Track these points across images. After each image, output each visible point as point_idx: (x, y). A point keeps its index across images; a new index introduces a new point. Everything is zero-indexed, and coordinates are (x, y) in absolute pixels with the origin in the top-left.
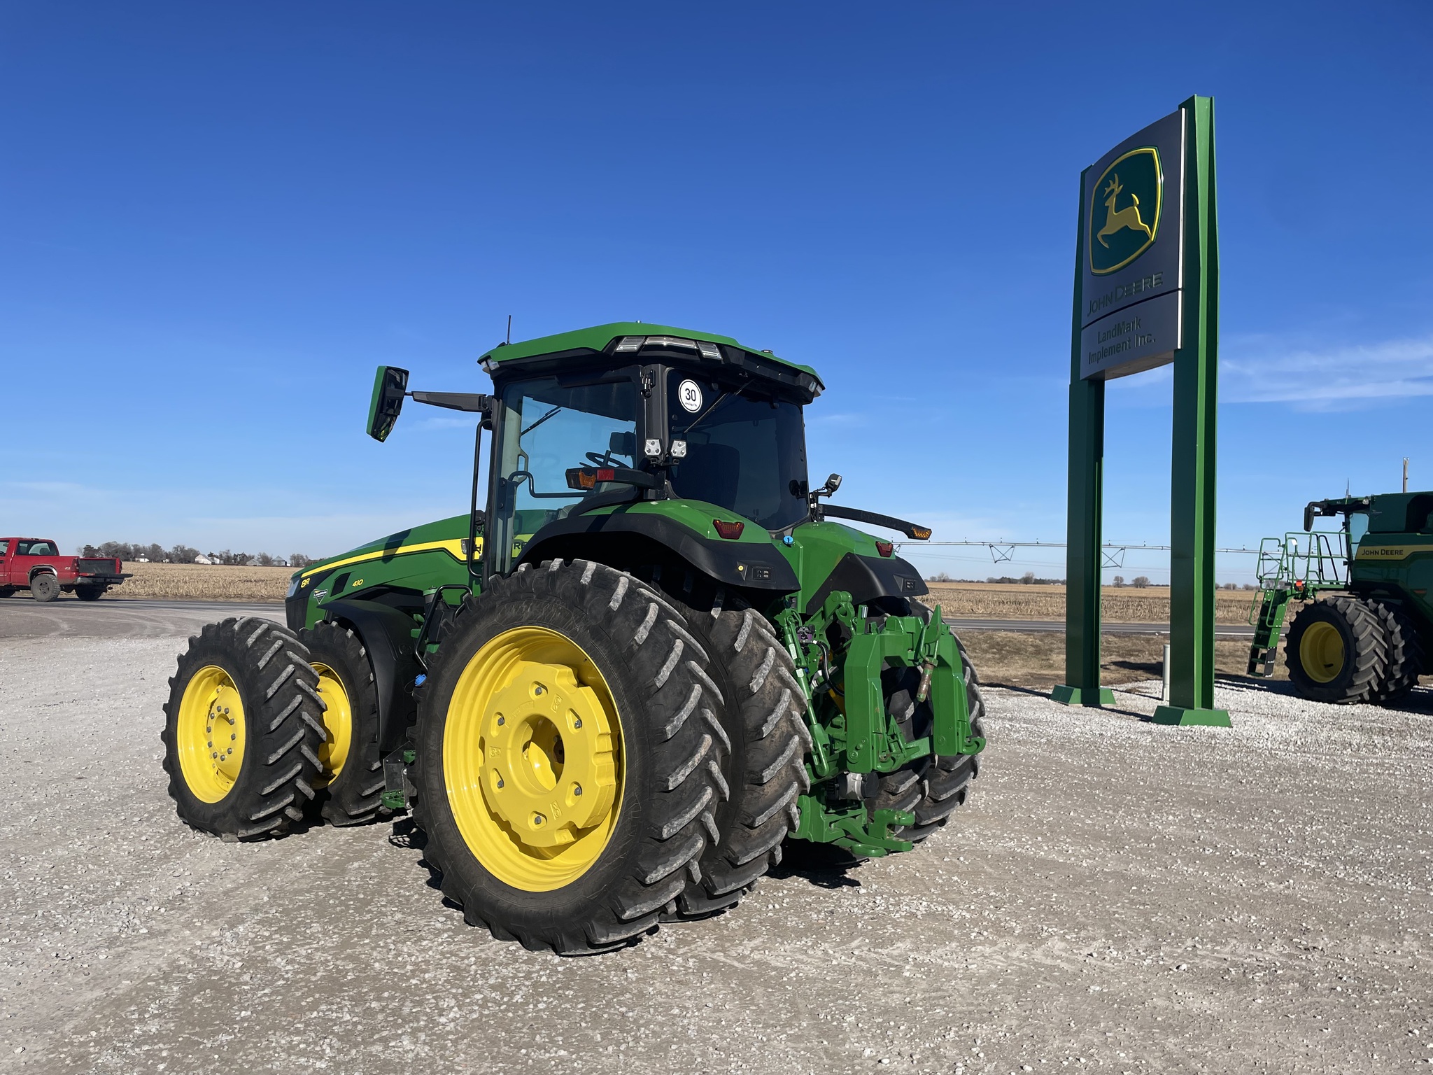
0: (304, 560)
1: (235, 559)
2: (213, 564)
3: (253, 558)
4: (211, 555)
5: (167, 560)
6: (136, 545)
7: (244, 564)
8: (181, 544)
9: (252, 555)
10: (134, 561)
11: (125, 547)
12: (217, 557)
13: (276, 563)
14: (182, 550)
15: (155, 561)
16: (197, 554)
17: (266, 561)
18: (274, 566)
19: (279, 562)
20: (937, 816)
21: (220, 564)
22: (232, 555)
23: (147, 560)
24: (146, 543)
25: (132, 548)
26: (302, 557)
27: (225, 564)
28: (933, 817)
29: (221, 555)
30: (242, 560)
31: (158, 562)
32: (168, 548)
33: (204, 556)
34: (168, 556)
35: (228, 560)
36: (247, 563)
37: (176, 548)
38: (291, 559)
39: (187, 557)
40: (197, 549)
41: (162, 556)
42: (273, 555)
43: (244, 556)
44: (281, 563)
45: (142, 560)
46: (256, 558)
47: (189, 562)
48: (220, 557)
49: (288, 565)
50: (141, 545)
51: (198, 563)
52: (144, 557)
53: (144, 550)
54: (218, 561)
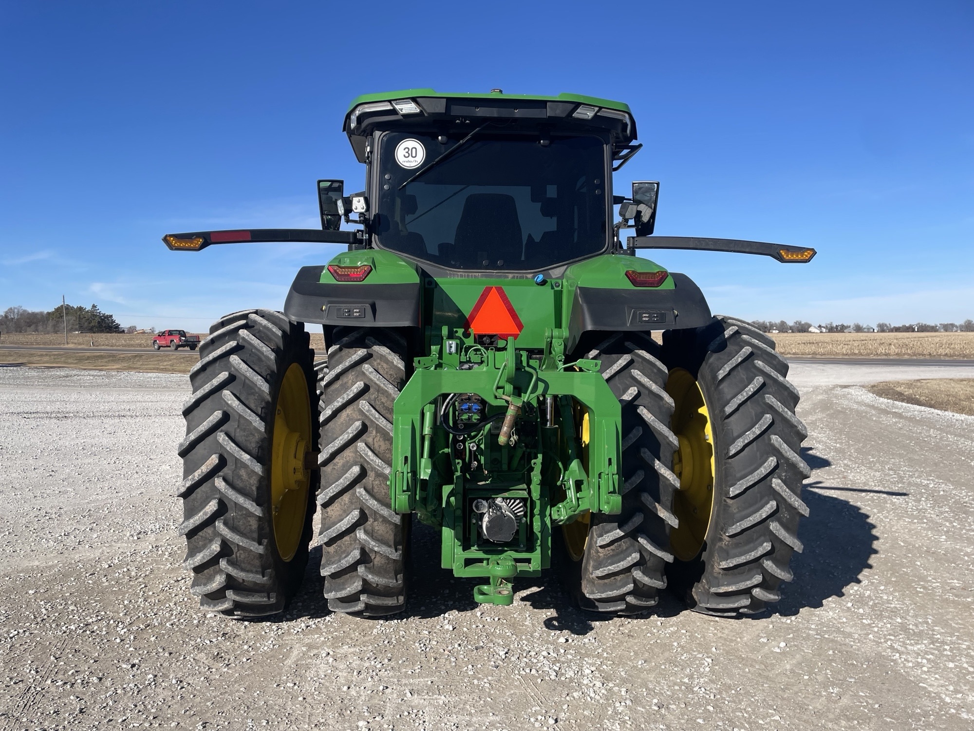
0: (887, 327)
1: (837, 329)
2: (821, 332)
3: (850, 327)
4: (820, 326)
5: (790, 331)
6: (771, 322)
7: (843, 332)
8: (799, 319)
9: (849, 325)
10: (769, 332)
11: (764, 323)
12: (824, 328)
13: (866, 330)
14: (800, 323)
15: (783, 332)
16: (810, 326)
17: (858, 329)
18: (865, 332)
19: (868, 329)
20: (728, 585)
21: (826, 332)
22: (835, 326)
23: (777, 331)
24: (777, 321)
25: (768, 324)
26: (886, 325)
27: (829, 332)
28: (723, 585)
29: (827, 326)
30: (842, 329)
31: (784, 332)
32: (790, 323)
33: (815, 327)
34: (791, 328)
35: (831, 329)
36: (845, 331)
37: (796, 323)
38: (878, 327)
39: (803, 328)
40: (810, 322)
41: (787, 328)
42: (864, 325)
43: (843, 326)
44: (870, 330)
45: (774, 331)
46: (852, 327)
47: (805, 332)
48: (826, 327)
49: (875, 331)
50: (773, 322)
51: (810, 332)
52: (776, 330)
53: (776, 325)
54: (824, 330)
